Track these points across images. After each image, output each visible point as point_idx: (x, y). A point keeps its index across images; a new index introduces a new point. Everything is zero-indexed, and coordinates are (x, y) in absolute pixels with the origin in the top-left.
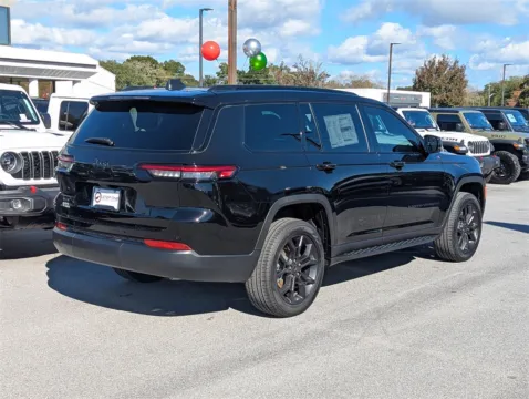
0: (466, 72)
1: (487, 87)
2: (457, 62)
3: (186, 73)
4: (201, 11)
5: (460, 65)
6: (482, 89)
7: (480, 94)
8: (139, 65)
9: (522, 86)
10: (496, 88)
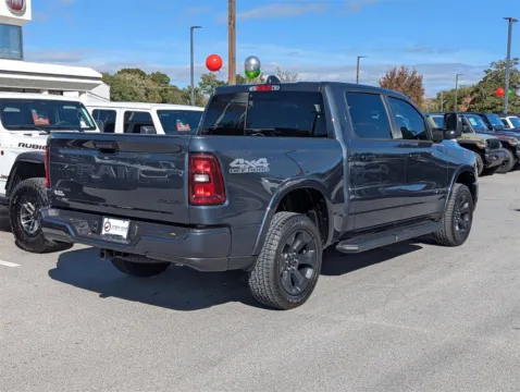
0: (423, 82)
1: (439, 95)
2: (414, 72)
3: (171, 83)
4: (192, 28)
5: (417, 75)
6: (435, 97)
7: (434, 100)
8: (129, 77)
9: (472, 93)
10: (448, 96)
